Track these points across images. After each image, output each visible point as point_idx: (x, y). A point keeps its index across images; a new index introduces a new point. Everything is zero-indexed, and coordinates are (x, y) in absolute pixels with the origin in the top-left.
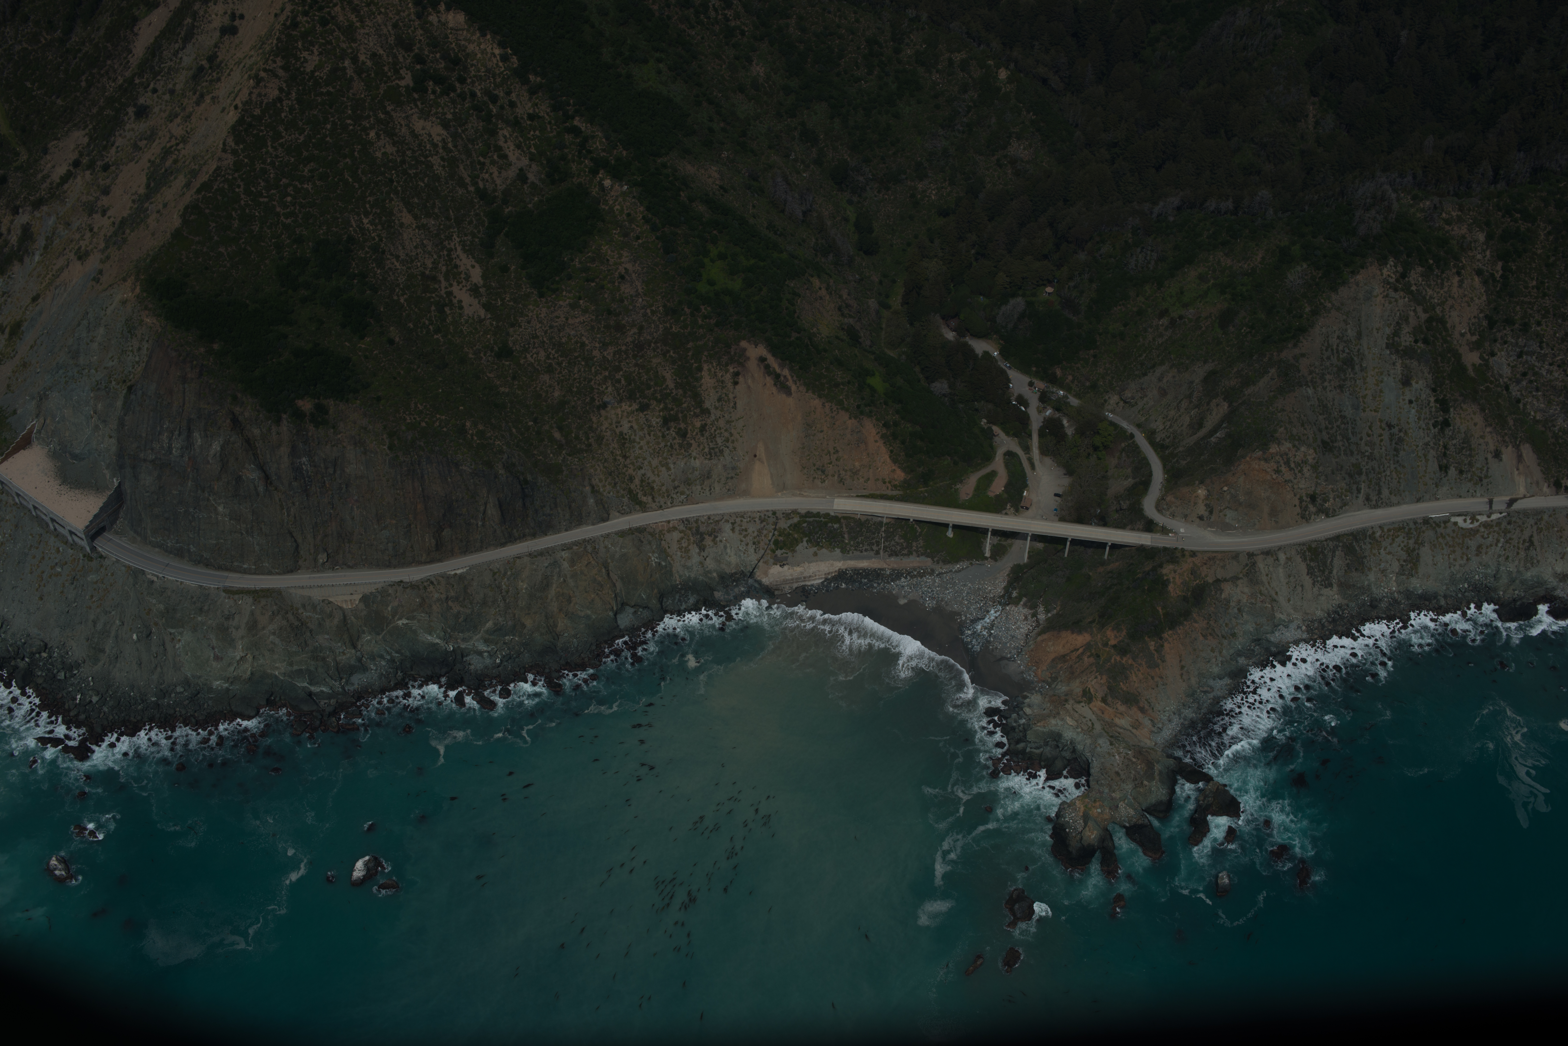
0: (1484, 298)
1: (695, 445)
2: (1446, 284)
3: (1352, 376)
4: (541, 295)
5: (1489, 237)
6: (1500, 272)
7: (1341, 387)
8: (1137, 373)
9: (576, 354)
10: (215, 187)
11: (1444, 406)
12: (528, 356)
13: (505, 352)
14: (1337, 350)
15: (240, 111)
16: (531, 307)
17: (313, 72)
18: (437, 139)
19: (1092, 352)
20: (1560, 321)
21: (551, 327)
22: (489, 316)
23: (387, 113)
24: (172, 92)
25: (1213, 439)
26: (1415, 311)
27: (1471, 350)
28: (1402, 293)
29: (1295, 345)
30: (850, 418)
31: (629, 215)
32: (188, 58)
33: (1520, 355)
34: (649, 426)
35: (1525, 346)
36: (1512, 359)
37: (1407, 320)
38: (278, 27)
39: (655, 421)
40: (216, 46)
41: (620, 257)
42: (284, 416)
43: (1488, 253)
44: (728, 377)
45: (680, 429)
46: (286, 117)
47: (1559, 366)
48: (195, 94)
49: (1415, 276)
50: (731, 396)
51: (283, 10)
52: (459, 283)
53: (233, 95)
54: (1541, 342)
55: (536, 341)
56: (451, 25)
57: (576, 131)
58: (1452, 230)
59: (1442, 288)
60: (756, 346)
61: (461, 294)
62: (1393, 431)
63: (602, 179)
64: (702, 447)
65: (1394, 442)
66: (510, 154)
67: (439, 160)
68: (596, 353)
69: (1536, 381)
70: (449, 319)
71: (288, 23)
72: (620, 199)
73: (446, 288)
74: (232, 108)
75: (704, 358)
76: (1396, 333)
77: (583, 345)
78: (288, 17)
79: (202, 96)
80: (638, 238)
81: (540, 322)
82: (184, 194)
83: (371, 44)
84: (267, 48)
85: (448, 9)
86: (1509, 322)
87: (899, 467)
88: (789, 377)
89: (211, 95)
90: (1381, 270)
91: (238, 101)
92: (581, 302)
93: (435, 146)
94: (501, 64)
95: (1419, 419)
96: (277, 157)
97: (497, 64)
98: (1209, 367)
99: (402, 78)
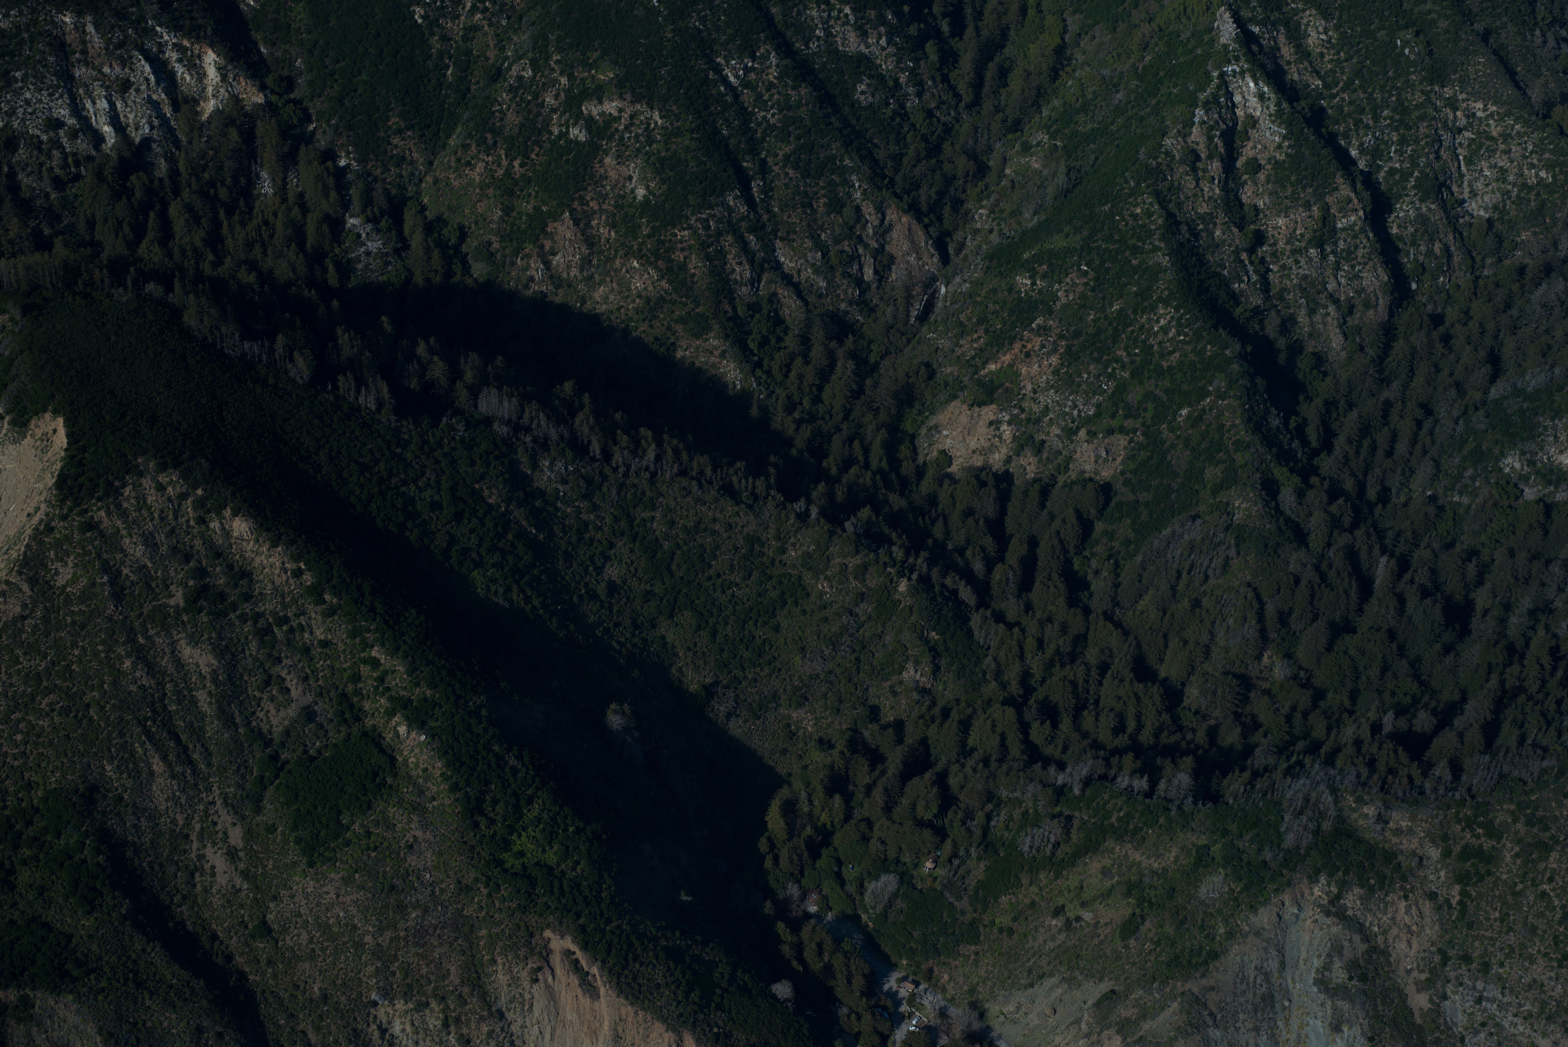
0: (1437, 928)
2: (1390, 909)
3: (1271, 1016)
4: (311, 864)
5: (1446, 854)
6: (1458, 898)
7: (1257, 1029)
8: (1022, 981)
9: (345, 939)
12: (288, 938)
13: (261, 931)
14: (1255, 982)
16: (297, 878)
17: (64, 587)
18: (205, 670)
20: (1526, 964)
21: (318, 904)
22: (246, 886)
23: (148, 638)
26: (1350, 940)
27: (1418, 991)
28: (1335, 919)
29: (1203, 975)
30: (667, 1031)
31: (425, 770)
33: (1479, 1000)
34: (426, 1030)
35: (1484, 990)
36: (1467, 1005)
37: (1340, 952)
38: (29, 531)
39: (434, 1022)
41: (410, 821)
43: (1442, 873)
44: (524, 975)
45: (462, 1035)
46: (26, 638)
47: (1525, 1018)
49: (1352, 900)
50: (527, 996)
51: (38, 509)
52: (214, 844)
54: (1504, 988)
55: (299, 920)
56: (235, 534)
57: (375, 663)
58: (1401, 843)
59: (1385, 914)
60: (562, 937)
61: (216, 859)
63: (398, 724)
66: (293, 688)
67: (205, 695)
68: (368, 939)
69: (1497, 1035)
70: (199, 887)
71: (42, 527)
72: (417, 750)
73: (199, 849)
75: (498, 950)
76: (1327, 967)
77: (355, 927)
78: (42, 520)
80: (434, 799)
81: (307, 898)
83: (138, 555)
84: (14, 554)
85: (235, 514)
86: (1466, 959)
88: (598, 977)
90: (1311, 889)
92: (357, 876)
93: (202, 677)
94: (291, 581)
96: (11, 685)
97: (287, 581)
98: (1105, 986)
99: (171, 596)
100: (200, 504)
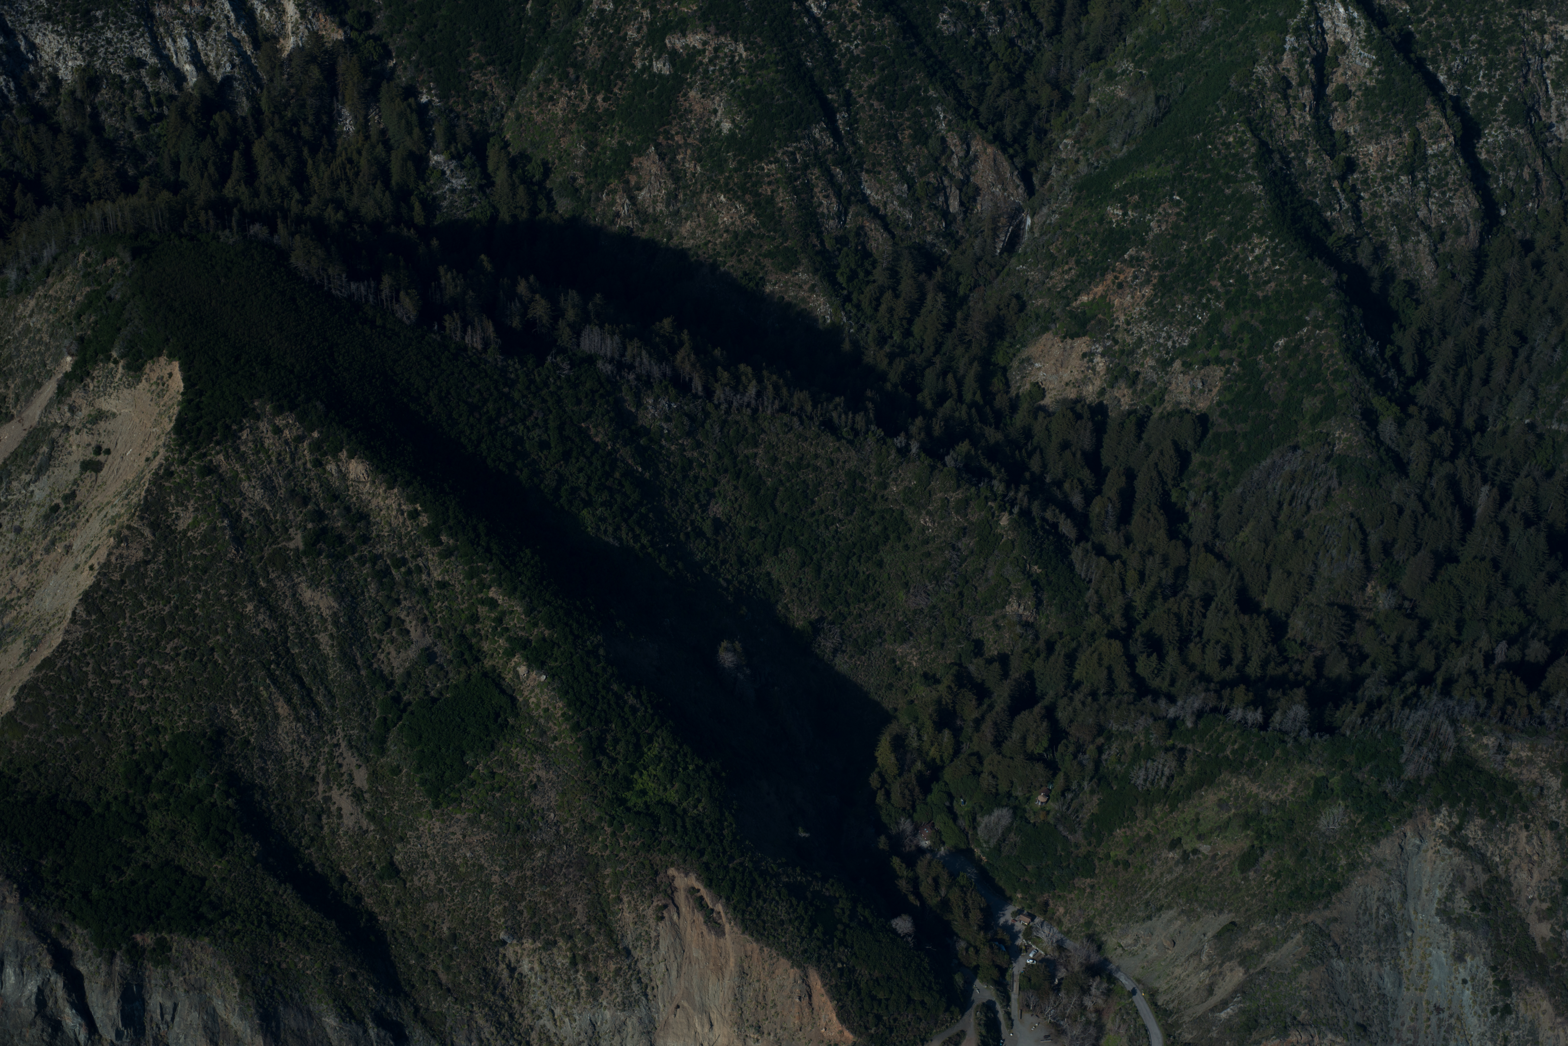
0: (1558, 857)
1: (606, 992)
2: (1511, 839)
3: (1394, 946)
4: (437, 805)
7: (1380, 960)
8: (1140, 914)
9: (473, 879)
10: (59, 665)
11: (1505, 987)
12: (416, 879)
13: (389, 872)
14: (1377, 912)
15: (96, 573)
16: (423, 819)
17: (185, 532)
18: (326, 613)
21: (445, 845)
22: (372, 828)
23: (270, 581)
24: (18, 530)
25: (1223, 1015)
26: (1472, 871)
27: (1540, 920)
28: (1457, 850)
29: (1326, 907)
30: (792, 967)
31: (546, 710)
32: (40, 492)
34: (554, 968)
37: (1462, 882)
38: (148, 476)
39: (562, 960)
40: (75, 482)
41: (533, 761)
42: (118, 953)
44: (650, 912)
45: (590, 973)
46: (150, 583)
48: (45, 537)
49: (1474, 830)
50: (653, 934)
51: (156, 454)
52: (340, 786)
53: (89, 550)
55: (426, 860)
56: (352, 476)
57: (492, 604)
58: (1521, 773)
59: (1506, 844)
60: (687, 875)
61: (343, 801)
62: (1441, 1016)
63: (518, 665)
64: (614, 995)
65: (1443, 1029)
66: (412, 630)
67: (327, 638)
68: (495, 878)
70: (326, 829)
71: (161, 472)
72: (537, 691)
73: (325, 791)
74: (87, 567)
75: (624, 888)
76: (1449, 897)
77: (481, 867)
78: (161, 465)
79: (53, 543)
80: (555, 739)
81: (433, 839)
82: (21, 665)
83: (257, 498)
84: (134, 500)
85: (351, 457)
87: (848, 1029)
88: (723, 914)
89: (63, 544)
90: (1433, 820)
91: (94, 560)
92: (482, 816)
93: (324, 620)
94: (408, 523)
95: (1475, 1002)
96: (136, 630)
97: (404, 523)
98: (1225, 918)
99: (290, 539)
100: (316, 447)
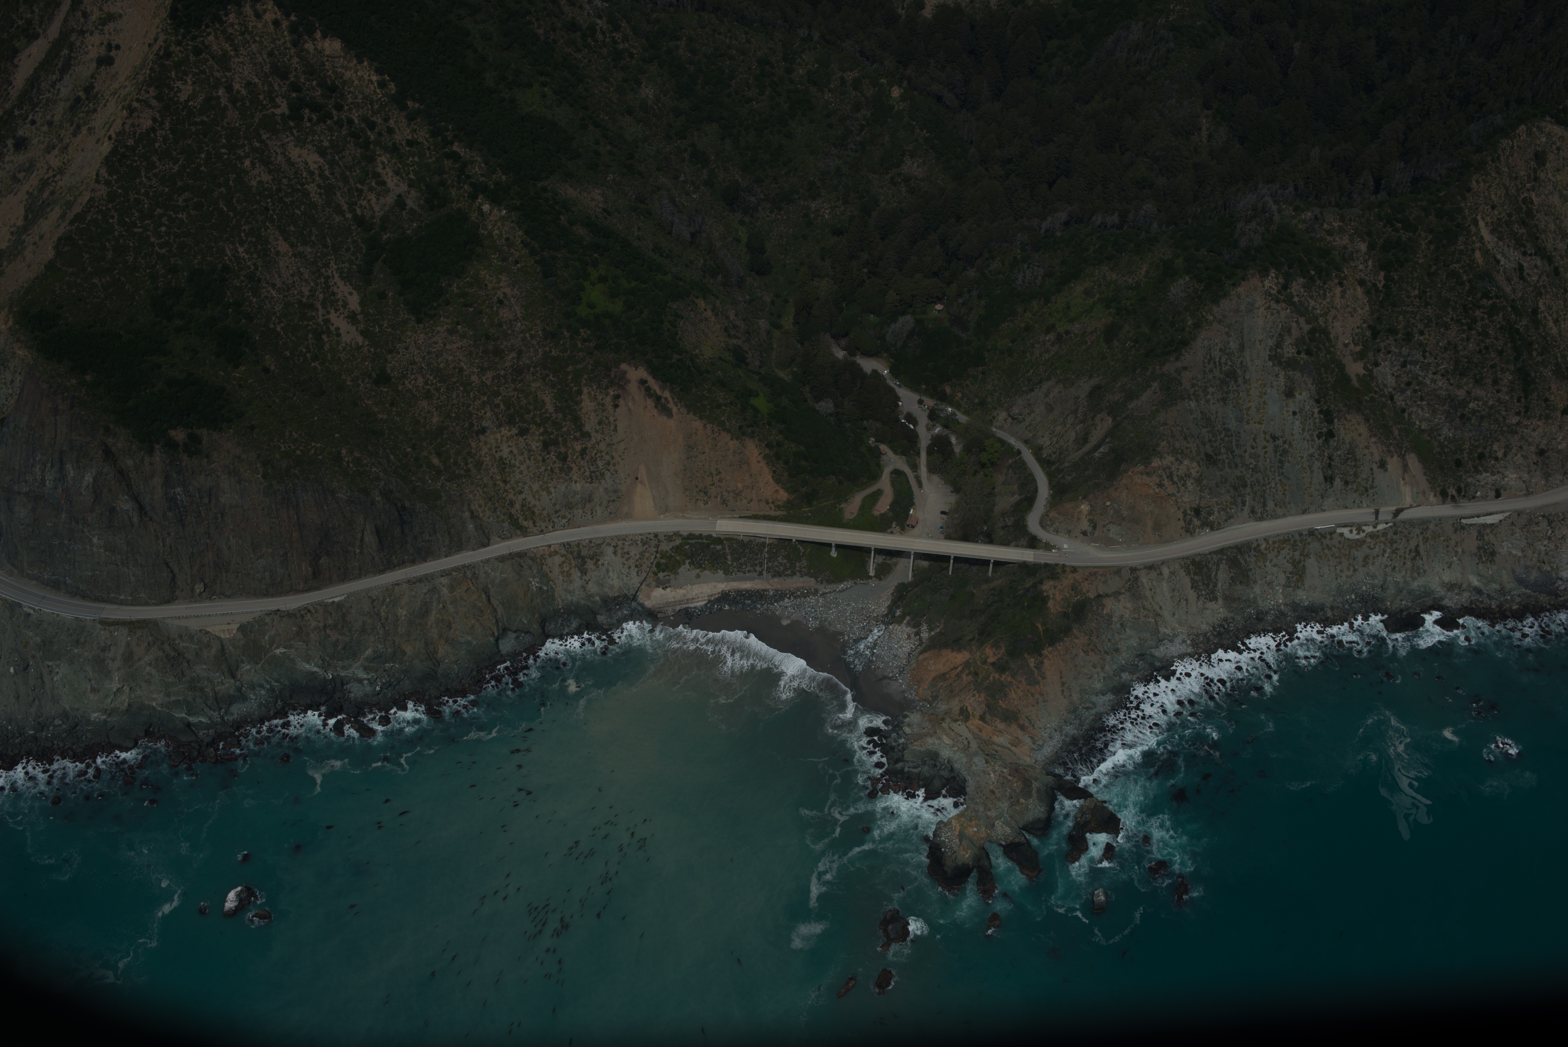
0: (1367, 308)
1: (575, 468)
2: (1328, 295)
3: (1235, 388)
4: (419, 321)
5: (1371, 247)
6: (1383, 282)
7: (1224, 400)
8: (1024, 389)
9: (454, 380)
10: (89, 218)
11: (1328, 416)
12: (407, 382)
13: (383, 379)
14: (1220, 362)
15: (113, 141)
16: (409, 333)
17: (187, 102)
18: (313, 167)
19: (980, 368)
20: (1442, 330)
21: (429, 353)
22: (367, 343)
23: (262, 142)
24: (50, 123)
25: (1097, 454)
26: (1297, 322)
27: (1355, 361)
28: (1284, 305)
29: (1177, 359)
30: (732, 439)
31: (507, 239)
32: (65, 89)
33: (1404, 365)
34: (529, 451)
35: (1408, 356)
36: (1396, 369)
37: (1289, 331)
38: (151, 57)
39: (535, 445)
40: (93, 77)
41: (499, 281)
42: (157, 447)
43: (1370, 263)
44: (608, 400)
45: (560, 453)
46: (159, 147)
47: (1443, 375)
48: (72, 125)
49: (1297, 287)
50: (611, 419)
51: (156, 40)
52: (336, 310)
53: (108, 126)
54: (1424, 352)
55: (414, 367)
56: (327, 53)
57: (455, 156)
58: (1334, 241)
59: (1324, 299)
60: (636, 369)
61: (338, 321)
62: (1277, 442)
63: (481, 204)
64: (582, 470)
65: (1278, 454)
66: (389, 181)
67: (316, 188)
68: (474, 378)
69: (1420, 391)
70: (327, 347)
71: (161, 53)
72: (499, 224)
73: (323, 315)
74: (106, 139)
75: (584, 381)
76: (1279, 345)
77: (461, 370)
78: (161, 47)
79: (79, 127)
80: (517, 262)
81: (418, 348)
82: (59, 225)
83: (246, 73)
84: (141, 78)
85: (324, 37)
86: (1392, 331)
87: (782, 488)
88: (670, 399)
89: (87, 126)
90: (1262, 282)
91: (112, 132)
92: (459, 327)
93: (312, 173)
94: (378, 91)
95: (1303, 430)
96: (151, 187)
97: (375, 91)
98: (1094, 381)
99: (277, 106)
100: (293, 29)
